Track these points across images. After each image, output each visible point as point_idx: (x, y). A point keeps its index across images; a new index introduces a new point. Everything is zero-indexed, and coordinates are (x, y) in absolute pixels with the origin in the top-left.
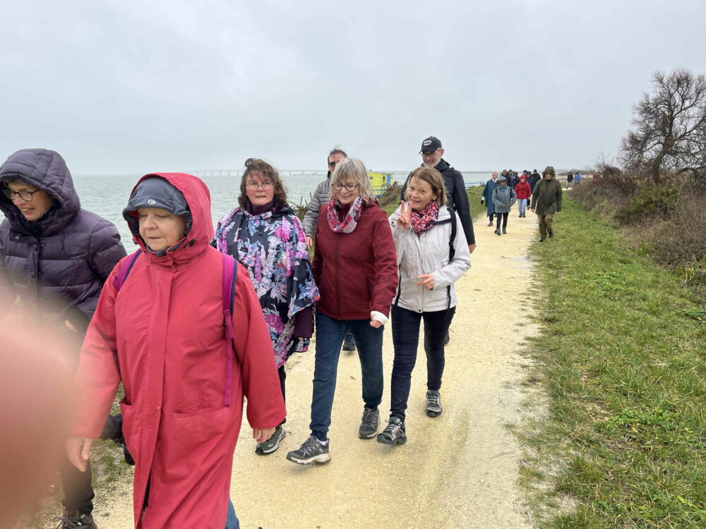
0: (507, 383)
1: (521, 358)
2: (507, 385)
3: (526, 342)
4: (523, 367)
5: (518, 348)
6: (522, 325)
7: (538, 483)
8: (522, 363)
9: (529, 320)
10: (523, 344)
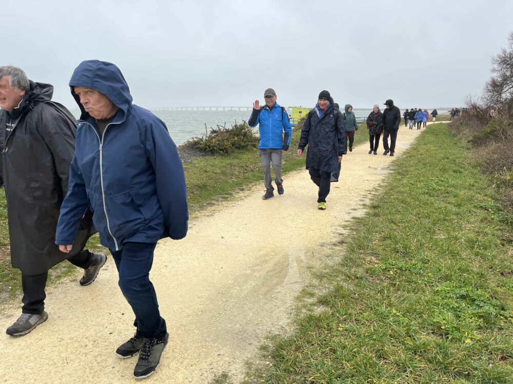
0: (324, 243)
1: (342, 229)
2: (322, 245)
3: (351, 220)
4: (340, 234)
5: (343, 223)
6: (355, 210)
7: (309, 298)
8: (340, 232)
9: (362, 207)
10: (348, 221)
